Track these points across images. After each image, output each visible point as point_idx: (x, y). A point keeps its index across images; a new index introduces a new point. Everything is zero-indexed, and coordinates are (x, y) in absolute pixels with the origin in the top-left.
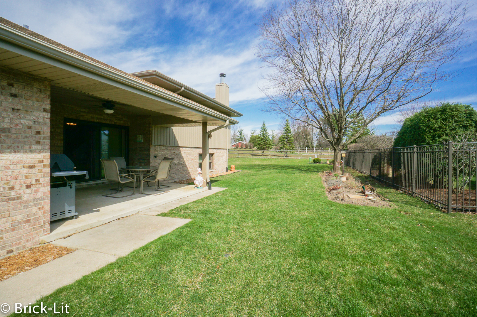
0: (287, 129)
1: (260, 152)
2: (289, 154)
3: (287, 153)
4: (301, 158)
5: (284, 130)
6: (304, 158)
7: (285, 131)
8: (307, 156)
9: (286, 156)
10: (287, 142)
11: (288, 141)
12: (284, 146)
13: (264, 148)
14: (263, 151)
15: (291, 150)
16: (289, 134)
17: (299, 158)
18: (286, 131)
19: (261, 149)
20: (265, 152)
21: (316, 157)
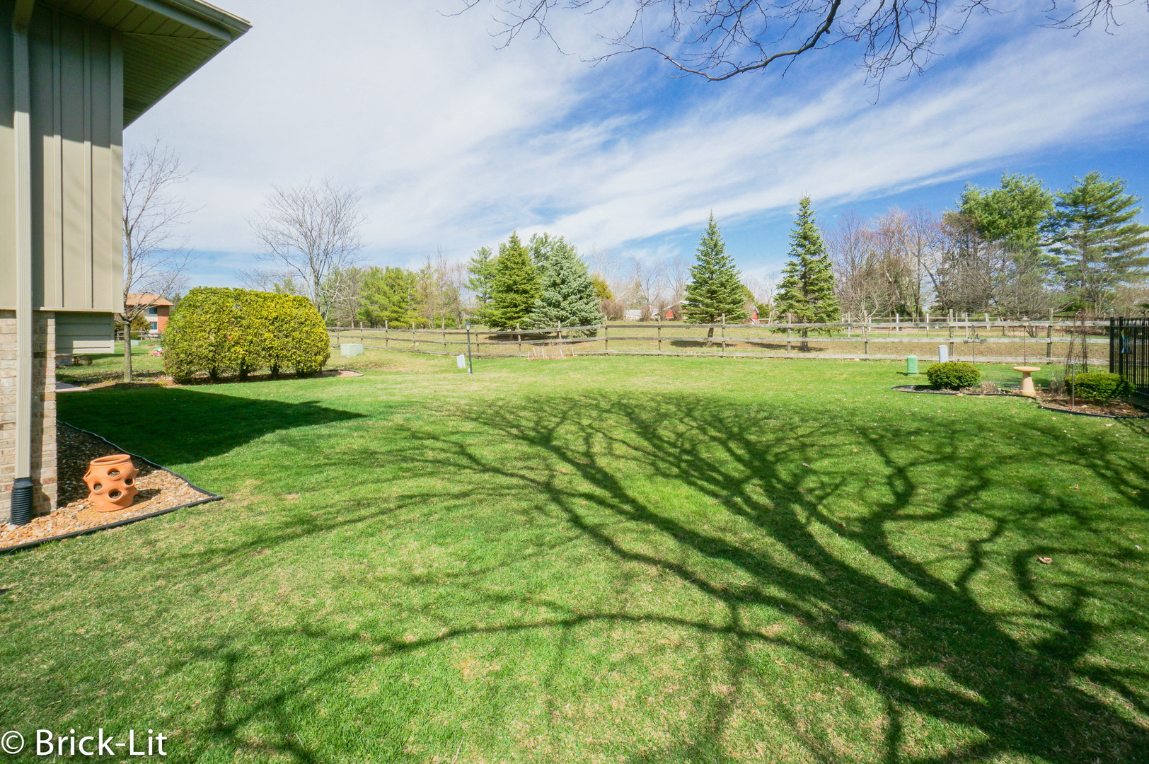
0: (805, 238)
1: (700, 333)
2: (813, 339)
3: (805, 334)
4: (864, 356)
5: (792, 241)
6: (878, 356)
7: (798, 245)
8: (898, 348)
9: (804, 348)
10: (806, 292)
11: (812, 284)
12: (791, 306)
13: (712, 316)
14: (711, 330)
15: (821, 320)
16: (816, 258)
17: (858, 356)
18: (803, 246)
19: (703, 321)
20: (717, 331)
21: (945, 357)
